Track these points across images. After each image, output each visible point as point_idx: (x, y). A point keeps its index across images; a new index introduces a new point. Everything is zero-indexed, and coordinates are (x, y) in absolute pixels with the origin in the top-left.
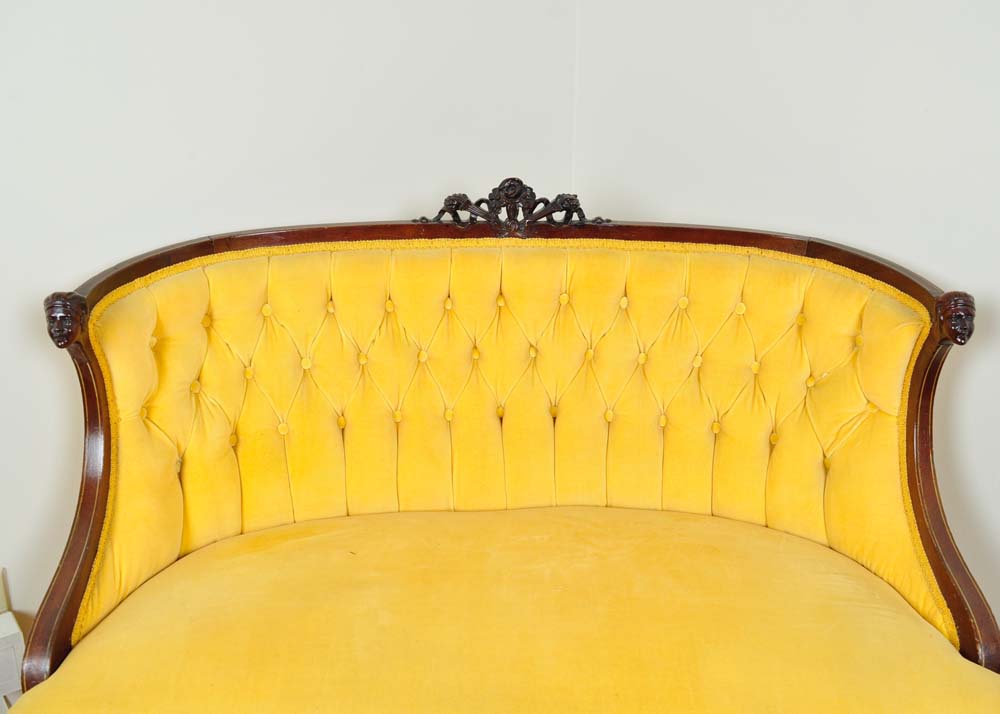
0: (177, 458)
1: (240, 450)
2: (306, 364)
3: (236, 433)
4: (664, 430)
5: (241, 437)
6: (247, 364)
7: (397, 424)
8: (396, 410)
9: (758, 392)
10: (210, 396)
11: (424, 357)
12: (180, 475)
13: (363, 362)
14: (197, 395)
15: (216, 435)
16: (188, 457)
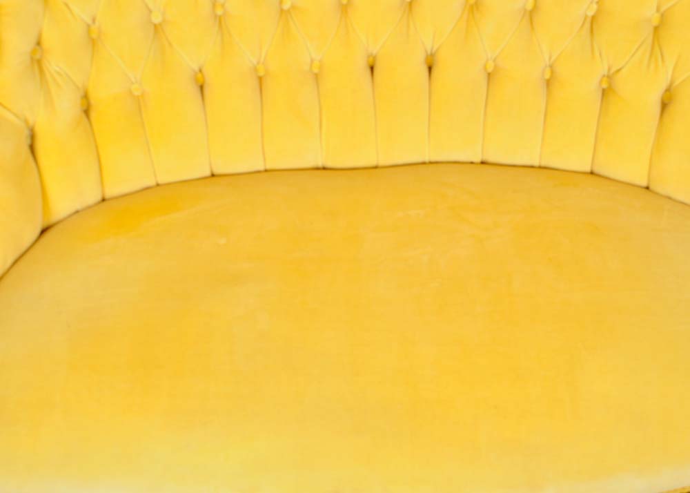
0: (26, 132)
1: (93, 115)
2: (157, 18)
3: (86, 96)
4: (548, 83)
5: (93, 101)
6: (90, 22)
7: (260, 79)
8: (258, 63)
9: (657, 49)
10: (54, 64)
11: (286, 6)
12: (32, 148)
13: (219, 12)
14: (39, 62)
15: (67, 105)
16: (38, 130)
